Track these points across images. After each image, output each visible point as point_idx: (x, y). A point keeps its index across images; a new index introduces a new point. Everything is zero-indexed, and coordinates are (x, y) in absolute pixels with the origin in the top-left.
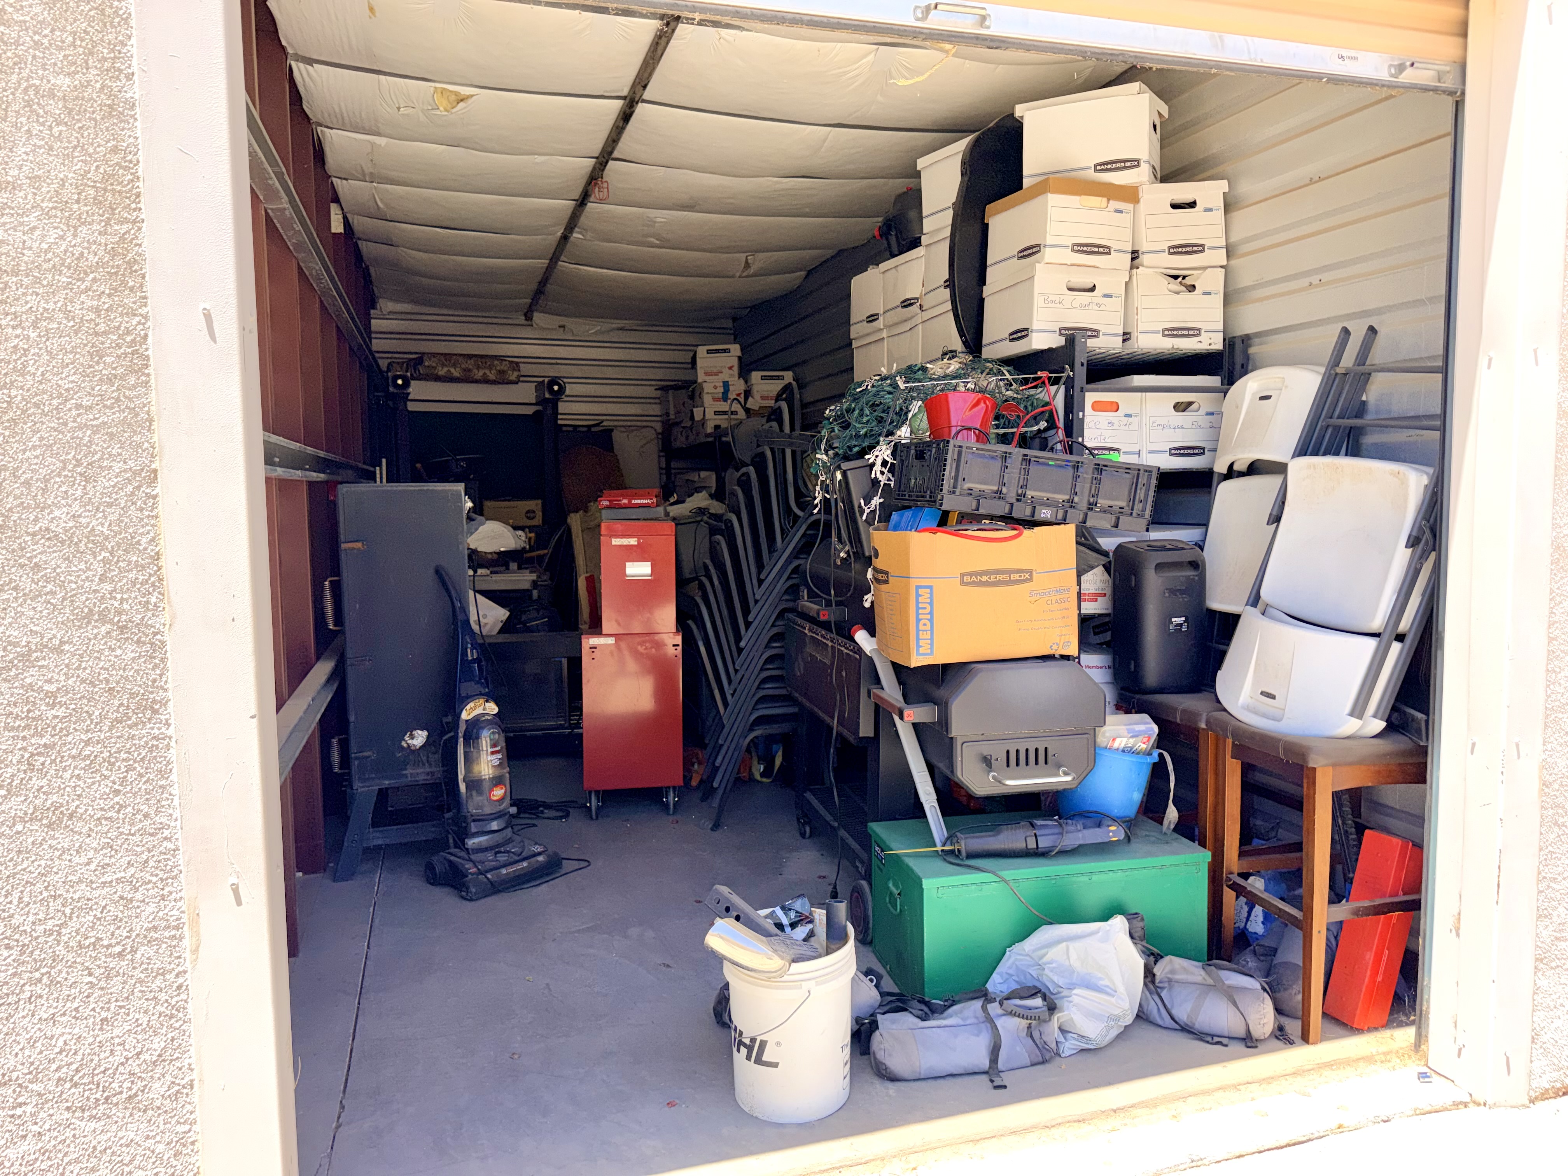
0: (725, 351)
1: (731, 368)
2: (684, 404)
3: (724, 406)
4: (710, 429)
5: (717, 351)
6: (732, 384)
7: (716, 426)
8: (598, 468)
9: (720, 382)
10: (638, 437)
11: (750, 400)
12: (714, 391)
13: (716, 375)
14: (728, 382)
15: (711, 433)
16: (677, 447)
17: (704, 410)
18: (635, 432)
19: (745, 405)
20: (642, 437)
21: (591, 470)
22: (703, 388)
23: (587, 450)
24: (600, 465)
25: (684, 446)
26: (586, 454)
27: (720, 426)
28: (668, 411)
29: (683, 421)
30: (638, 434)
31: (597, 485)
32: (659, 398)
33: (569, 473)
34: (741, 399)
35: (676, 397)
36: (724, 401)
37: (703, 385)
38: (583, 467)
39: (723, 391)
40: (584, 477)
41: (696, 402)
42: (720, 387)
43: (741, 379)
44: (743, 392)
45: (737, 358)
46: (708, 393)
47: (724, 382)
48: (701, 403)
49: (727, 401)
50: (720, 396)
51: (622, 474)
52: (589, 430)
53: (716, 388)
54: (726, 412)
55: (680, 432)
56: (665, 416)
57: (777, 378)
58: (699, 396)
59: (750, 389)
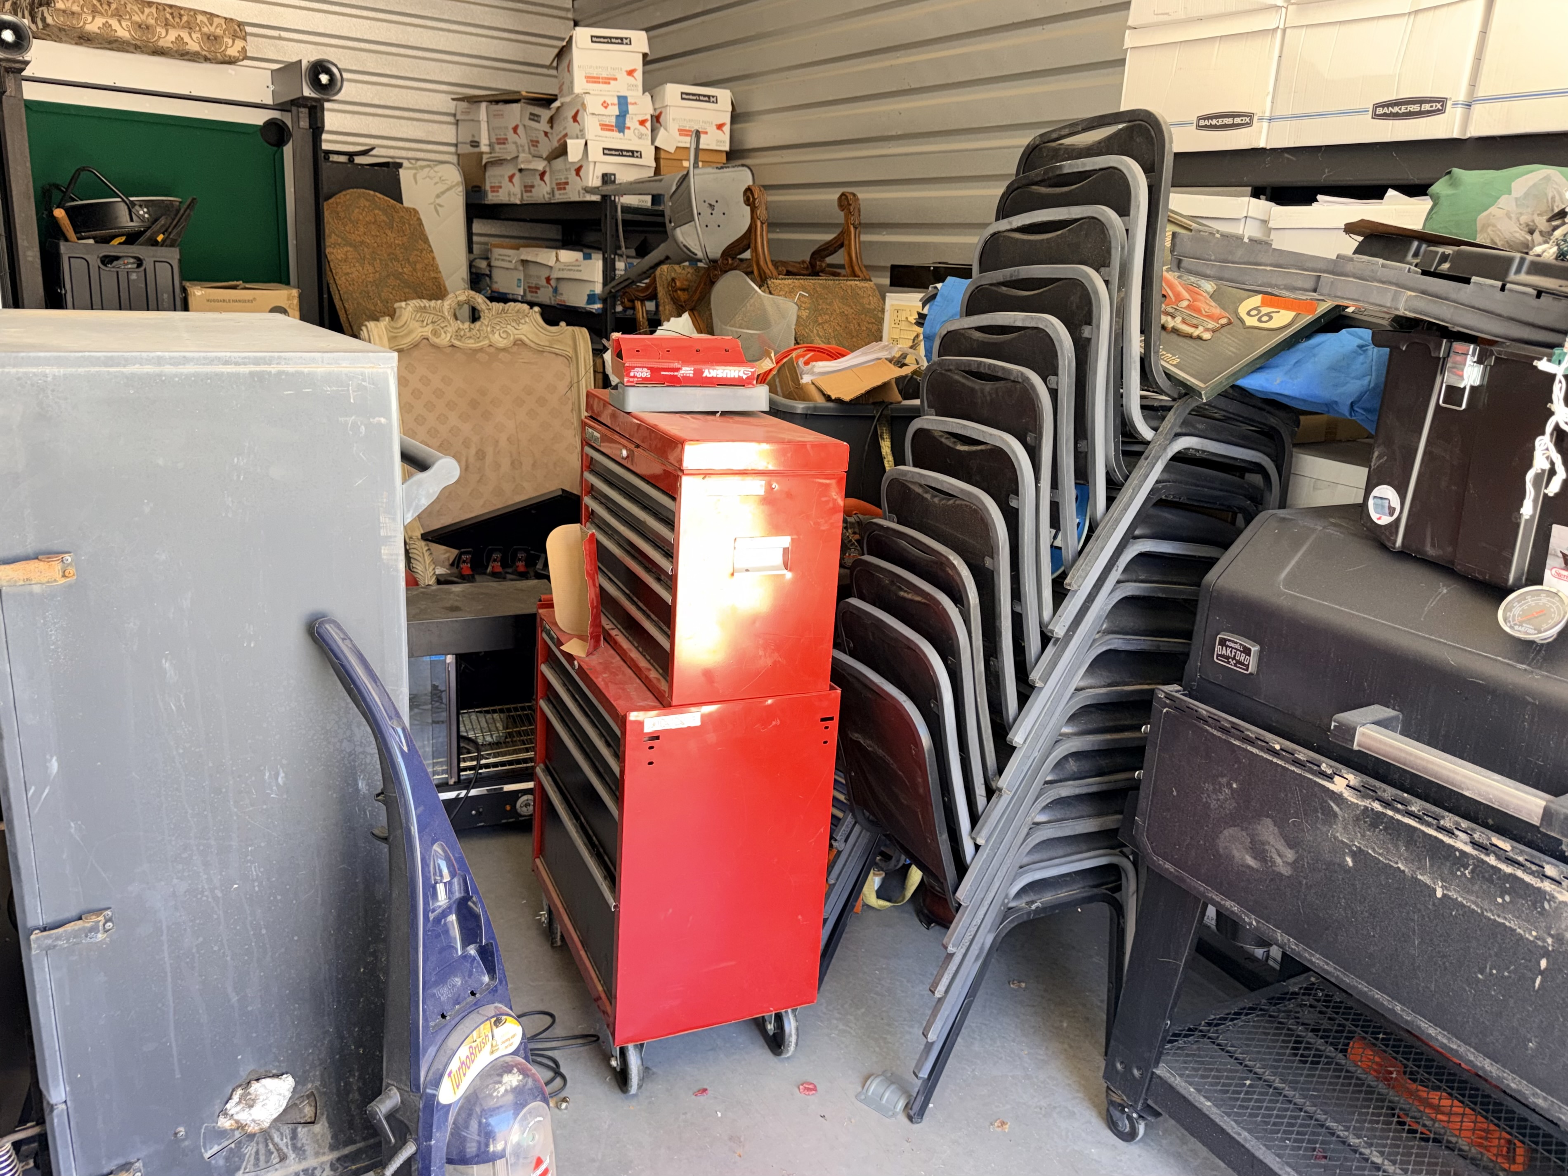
0: (621, 41)
1: (630, 73)
2: (515, 129)
3: (617, 141)
4: (593, 180)
5: (609, 40)
6: (633, 101)
7: (604, 176)
8: (389, 233)
9: (613, 96)
10: (431, 178)
11: (662, 133)
12: (602, 111)
13: (605, 83)
14: (625, 98)
15: (598, 188)
16: (499, 202)
17: (586, 144)
18: (427, 170)
19: (653, 142)
20: (437, 179)
21: (377, 236)
22: (583, 105)
23: (367, 200)
24: (391, 228)
25: (518, 202)
26: (365, 206)
27: (614, 175)
28: (476, 139)
29: (520, 159)
30: (432, 173)
31: (391, 265)
32: (454, 115)
33: (340, 240)
34: (647, 130)
35: (495, 115)
36: (620, 132)
37: (583, 99)
38: (362, 229)
39: (618, 113)
40: (366, 249)
41: (565, 128)
42: (613, 104)
43: (647, 93)
44: (649, 117)
45: (641, 56)
46: (593, 114)
47: (619, 97)
48: (578, 132)
49: (623, 132)
50: (613, 121)
51: (430, 246)
52: (351, 161)
53: (606, 107)
54: (622, 151)
55: (511, 178)
56: (468, 146)
57: (707, 99)
58: (575, 118)
59: (661, 113)
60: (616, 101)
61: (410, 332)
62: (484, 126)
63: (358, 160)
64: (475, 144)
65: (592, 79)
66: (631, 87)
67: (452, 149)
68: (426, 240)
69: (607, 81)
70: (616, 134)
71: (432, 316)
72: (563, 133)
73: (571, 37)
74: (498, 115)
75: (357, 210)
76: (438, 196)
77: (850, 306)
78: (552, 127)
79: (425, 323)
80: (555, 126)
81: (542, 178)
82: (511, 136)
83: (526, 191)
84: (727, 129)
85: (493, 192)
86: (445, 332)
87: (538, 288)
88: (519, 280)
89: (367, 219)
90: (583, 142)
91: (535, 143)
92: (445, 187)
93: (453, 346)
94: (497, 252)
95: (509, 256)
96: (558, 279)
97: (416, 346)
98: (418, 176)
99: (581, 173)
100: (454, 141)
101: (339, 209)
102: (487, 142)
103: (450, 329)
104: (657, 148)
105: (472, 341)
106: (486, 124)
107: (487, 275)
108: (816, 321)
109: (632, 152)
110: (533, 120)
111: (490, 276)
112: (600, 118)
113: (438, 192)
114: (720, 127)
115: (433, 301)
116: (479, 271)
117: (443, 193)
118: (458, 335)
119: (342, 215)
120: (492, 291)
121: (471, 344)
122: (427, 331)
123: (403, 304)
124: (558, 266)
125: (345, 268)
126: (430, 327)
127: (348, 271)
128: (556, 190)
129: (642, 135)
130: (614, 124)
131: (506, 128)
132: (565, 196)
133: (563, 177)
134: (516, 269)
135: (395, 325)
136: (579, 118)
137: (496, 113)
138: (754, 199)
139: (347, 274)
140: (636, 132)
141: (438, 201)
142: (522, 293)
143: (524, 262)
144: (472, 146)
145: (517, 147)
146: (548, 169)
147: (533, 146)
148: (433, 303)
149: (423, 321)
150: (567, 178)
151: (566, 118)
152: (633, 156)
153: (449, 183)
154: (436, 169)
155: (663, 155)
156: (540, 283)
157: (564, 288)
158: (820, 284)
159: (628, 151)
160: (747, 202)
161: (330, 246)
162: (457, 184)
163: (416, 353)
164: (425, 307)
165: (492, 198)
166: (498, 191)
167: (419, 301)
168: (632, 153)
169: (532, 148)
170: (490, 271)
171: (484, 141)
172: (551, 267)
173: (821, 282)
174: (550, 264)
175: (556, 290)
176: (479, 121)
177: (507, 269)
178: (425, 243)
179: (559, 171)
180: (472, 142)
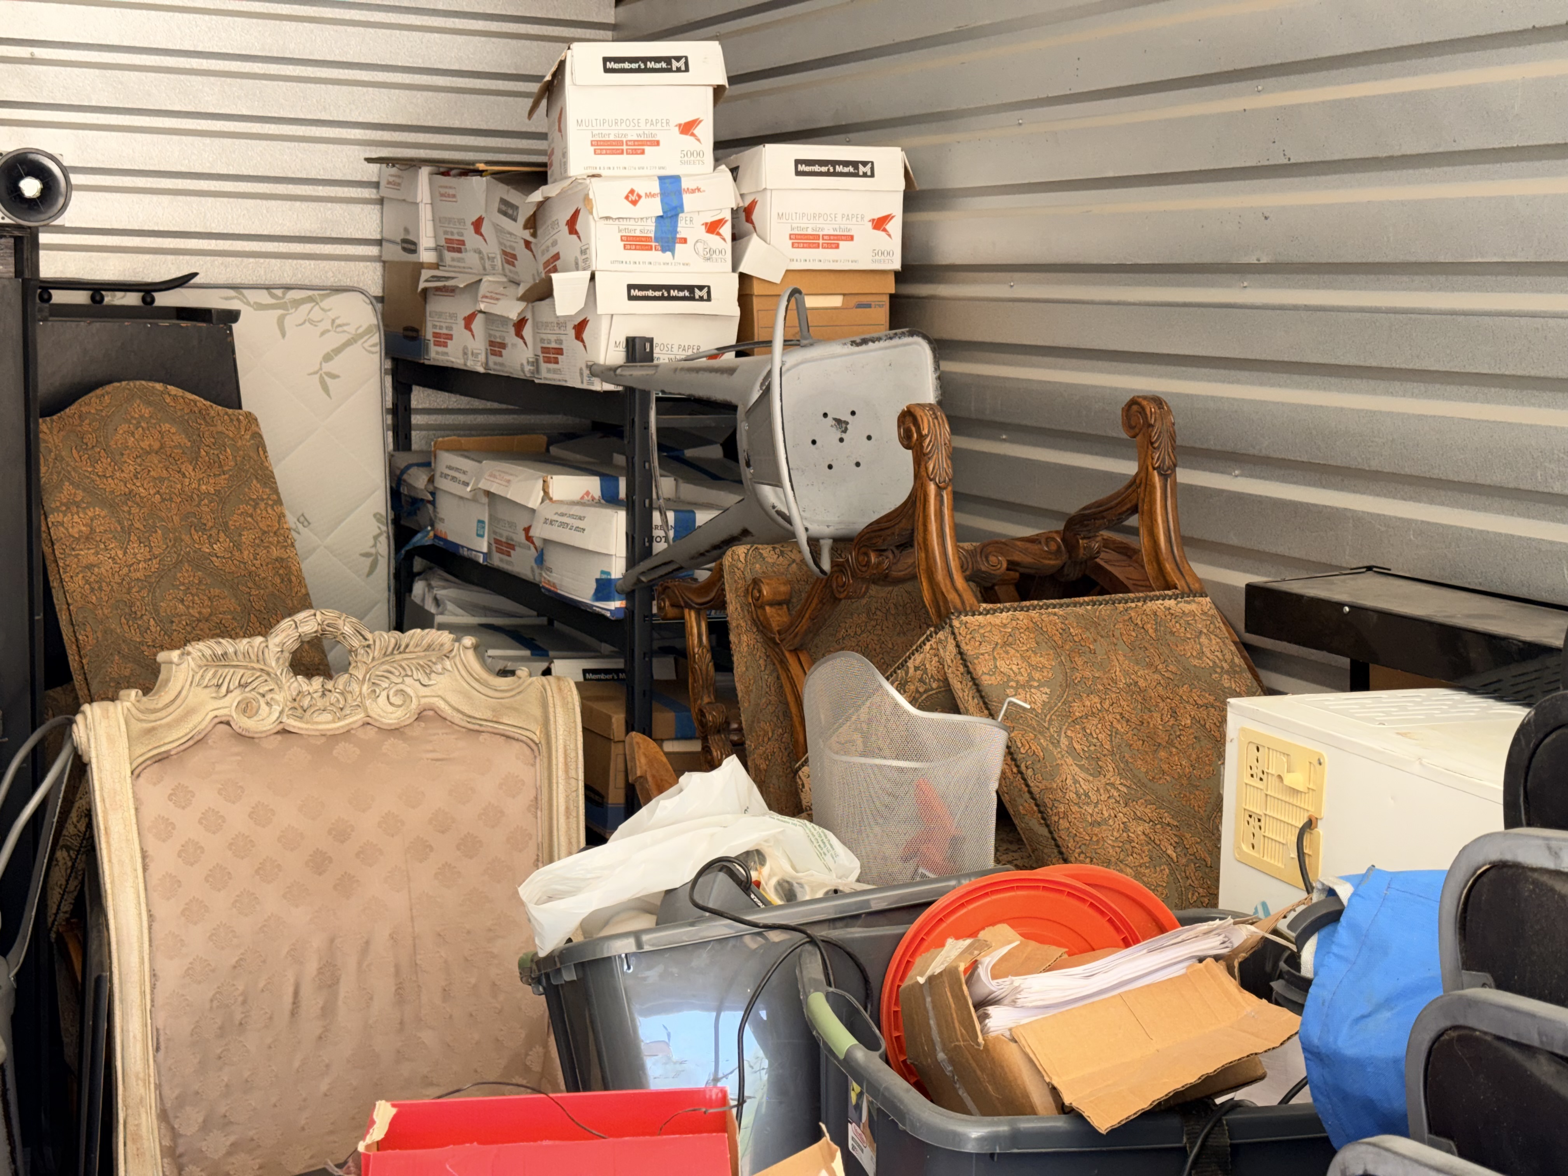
0: (667, 64)
1: (687, 128)
2: (478, 225)
3: (657, 268)
4: (609, 349)
5: (642, 65)
6: (693, 186)
7: (632, 344)
8: (188, 468)
9: (649, 177)
10: (311, 322)
11: (754, 246)
12: (627, 209)
13: (635, 152)
14: (676, 179)
15: (614, 369)
16: (449, 365)
17: (593, 278)
18: (307, 307)
19: (734, 269)
20: (326, 325)
21: (162, 480)
22: (587, 199)
23: (149, 403)
24: (195, 459)
25: (481, 370)
26: (142, 416)
27: (651, 341)
28: (411, 237)
29: (483, 289)
30: (316, 314)
31: (186, 538)
32: (376, 185)
33: (80, 494)
34: (723, 243)
35: (442, 195)
36: (664, 250)
37: (587, 188)
38: (131, 467)
39: (661, 214)
40: (135, 510)
41: (555, 243)
42: (650, 195)
43: (723, 167)
44: (728, 216)
45: (710, 92)
46: (607, 218)
47: (662, 179)
48: (578, 254)
49: (672, 250)
50: (649, 229)
51: (276, 491)
52: (148, 300)
53: (634, 203)
54: (668, 288)
55: (469, 321)
56: (399, 248)
57: (851, 169)
58: (572, 224)
59: (753, 204)
60: (655, 188)
61: (190, 712)
62: (425, 214)
63: (163, 299)
64: (410, 246)
65: (605, 147)
66: (689, 156)
67: (373, 251)
68: (268, 479)
69: (638, 147)
70: (656, 255)
71: (242, 671)
72: (553, 251)
73: (562, 64)
74: (449, 196)
75: (125, 427)
76: (327, 358)
77: (1150, 665)
78: (534, 235)
79: (224, 689)
80: (539, 232)
81: (519, 334)
82: (471, 239)
83: (494, 353)
84: (895, 227)
85: (437, 344)
86: (267, 703)
87: (513, 547)
88: (481, 522)
89: (145, 444)
90: (588, 274)
91: (510, 258)
92: (344, 338)
93: (285, 732)
94: (447, 460)
95: (464, 473)
96: (546, 541)
97: (199, 742)
98: (288, 321)
99: (585, 336)
100: (378, 237)
101: (86, 428)
102: (431, 243)
103: (279, 697)
104: (744, 279)
105: (327, 716)
106: (429, 207)
107: (429, 502)
108: (1066, 714)
109: (691, 288)
110: (505, 214)
111: (433, 503)
112: (624, 224)
113: (328, 349)
114: (880, 224)
115: (245, 641)
116: (412, 494)
117: (338, 351)
118: (298, 707)
119: (90, 439)
120: (436, 536)
121: (325, 723)
122: (228, 706)
123: (175, 655)
124: (548, 511)
125: (87, 555)
126: (236, 696)
127: (92, 559)
128: (541, 360)
129: (712, 252)
130: (652, 235)
131: (461, 221)
132: (556, 376)
133: (553, 338)
134: (474, 500)
135: (152, 706)
136: (578, 227)
137: (443, 191)
138: (921, 437)
139: (90, 567)
140: (700, 246)
141: (328, 367)
142: (485, 550)
143: (488, 494)
144: (404, 249)
145: (482, 259)
146: (529, 316)
147: (508, 262)
148: (243, 644)
149: (219, 686)
150: (559, 341)
151: (556, 223)
152: (692, 298)
153: (351, 329)
154: (326, 303)
155: (757, 289)
156: (515, 537)
157: (553, 558)
158: (1078, 617)
159: (680, 288)
160: (906, 440)
161: (57, 509)
162: (368, 331)
163: (197, 759)
164: (225, 655)
165: (436, 355)
166: (445, 345)
167: (211, 643)
168: (690, 293)
169: (507, 266)
170: (433, 494)
171: (426, 240)
172: (533, 511)
173: (1080, 610)
174: (530, 505)
175: (540, 559)
176: (417, 204)
177: (461, 498)
178: (265, 485)
179: (547, 325)
180: (405, 241)
